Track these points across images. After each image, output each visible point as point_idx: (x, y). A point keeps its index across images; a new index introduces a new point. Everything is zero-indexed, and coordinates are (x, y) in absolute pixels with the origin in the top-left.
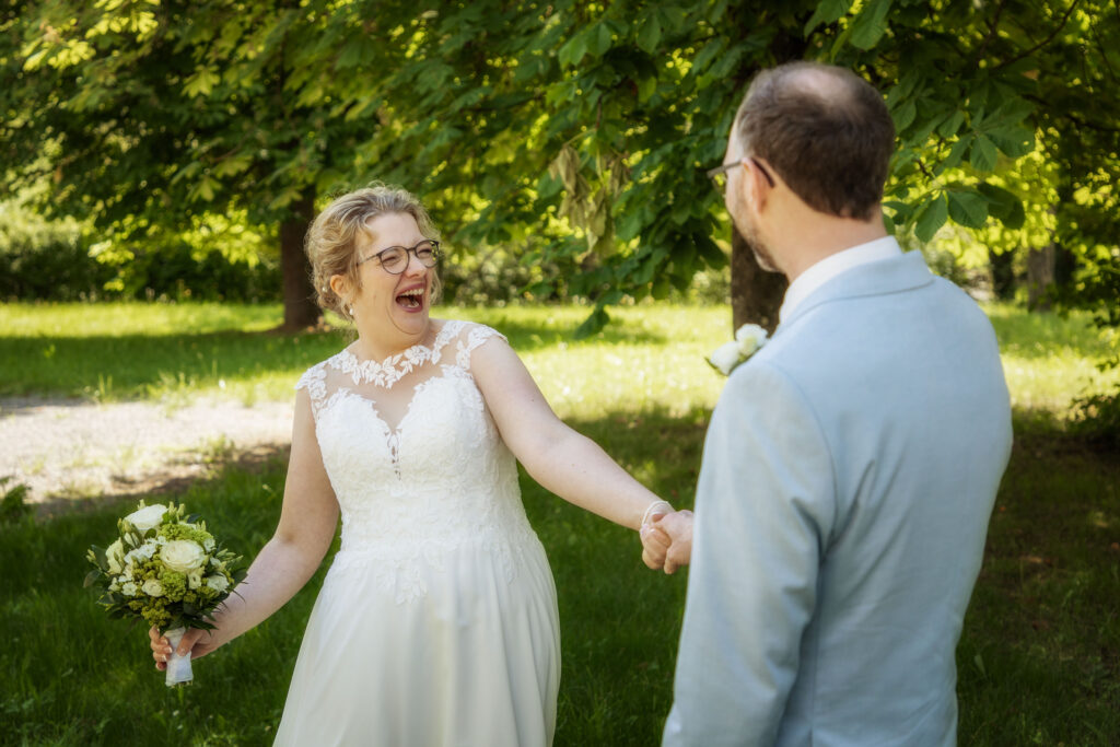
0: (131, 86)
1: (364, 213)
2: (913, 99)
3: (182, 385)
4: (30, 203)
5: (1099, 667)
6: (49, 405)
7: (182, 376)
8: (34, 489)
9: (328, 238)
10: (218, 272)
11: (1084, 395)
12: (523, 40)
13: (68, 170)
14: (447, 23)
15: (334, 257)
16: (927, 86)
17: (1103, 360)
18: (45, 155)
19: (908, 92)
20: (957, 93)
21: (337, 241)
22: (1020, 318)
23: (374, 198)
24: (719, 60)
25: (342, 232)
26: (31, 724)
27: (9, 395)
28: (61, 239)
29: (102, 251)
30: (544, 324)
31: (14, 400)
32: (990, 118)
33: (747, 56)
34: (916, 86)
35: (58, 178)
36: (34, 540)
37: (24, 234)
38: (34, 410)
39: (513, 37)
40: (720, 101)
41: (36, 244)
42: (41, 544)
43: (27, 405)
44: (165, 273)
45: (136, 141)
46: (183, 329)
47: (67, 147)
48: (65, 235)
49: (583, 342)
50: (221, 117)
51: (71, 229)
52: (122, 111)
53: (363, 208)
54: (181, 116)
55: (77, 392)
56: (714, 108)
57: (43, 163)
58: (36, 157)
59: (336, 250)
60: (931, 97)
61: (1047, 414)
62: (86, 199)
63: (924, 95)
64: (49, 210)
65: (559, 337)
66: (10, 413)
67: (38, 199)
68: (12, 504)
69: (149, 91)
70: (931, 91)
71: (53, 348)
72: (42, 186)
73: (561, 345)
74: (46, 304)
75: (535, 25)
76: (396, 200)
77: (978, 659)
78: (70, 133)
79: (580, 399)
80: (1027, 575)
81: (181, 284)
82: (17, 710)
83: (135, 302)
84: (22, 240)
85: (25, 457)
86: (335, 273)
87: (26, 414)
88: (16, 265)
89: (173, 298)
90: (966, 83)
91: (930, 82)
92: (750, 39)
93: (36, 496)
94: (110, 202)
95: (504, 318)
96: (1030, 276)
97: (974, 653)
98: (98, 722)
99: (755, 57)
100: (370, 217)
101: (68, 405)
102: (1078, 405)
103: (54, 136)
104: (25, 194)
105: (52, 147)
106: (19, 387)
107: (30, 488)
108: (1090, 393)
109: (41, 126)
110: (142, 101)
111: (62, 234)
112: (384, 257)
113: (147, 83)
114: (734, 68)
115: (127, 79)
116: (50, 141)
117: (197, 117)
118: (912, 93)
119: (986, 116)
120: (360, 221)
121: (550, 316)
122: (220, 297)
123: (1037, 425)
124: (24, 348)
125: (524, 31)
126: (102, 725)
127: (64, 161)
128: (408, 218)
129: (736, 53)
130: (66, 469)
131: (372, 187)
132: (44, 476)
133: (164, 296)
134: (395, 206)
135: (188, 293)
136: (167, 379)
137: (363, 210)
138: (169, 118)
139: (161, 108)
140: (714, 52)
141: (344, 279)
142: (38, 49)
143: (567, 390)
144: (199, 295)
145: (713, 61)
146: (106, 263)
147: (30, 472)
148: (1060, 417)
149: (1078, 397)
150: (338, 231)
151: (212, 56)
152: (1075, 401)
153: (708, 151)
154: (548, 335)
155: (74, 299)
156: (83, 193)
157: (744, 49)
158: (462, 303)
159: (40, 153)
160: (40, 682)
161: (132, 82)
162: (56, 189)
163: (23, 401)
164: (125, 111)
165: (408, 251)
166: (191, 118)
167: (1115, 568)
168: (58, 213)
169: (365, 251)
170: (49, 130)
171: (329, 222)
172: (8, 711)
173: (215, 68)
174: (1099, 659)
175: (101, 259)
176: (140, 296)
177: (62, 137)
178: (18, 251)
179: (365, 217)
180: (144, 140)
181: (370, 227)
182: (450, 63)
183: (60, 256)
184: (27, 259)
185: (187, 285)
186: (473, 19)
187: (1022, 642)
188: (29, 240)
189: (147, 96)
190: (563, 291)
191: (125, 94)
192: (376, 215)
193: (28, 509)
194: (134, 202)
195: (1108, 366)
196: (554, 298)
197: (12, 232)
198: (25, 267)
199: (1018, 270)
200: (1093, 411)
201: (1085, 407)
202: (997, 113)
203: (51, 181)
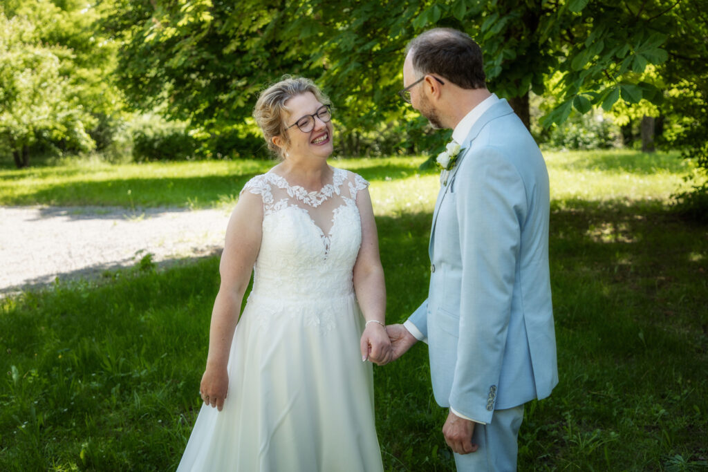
0: (205, 55)
1: (282, 98)
2: (602, 39)
3: (233, 201)
4: (159, 113)
5: (703, 337)
6: (169, 212)
7: (232, 196)
8: (156, 255)
9: (265, 117)
10: (252, 145)
11: (677, 193)
12: (393, 20)
13: (177, 98)
14: (355, 12)
15: (271, 127)
16: (610, 32)
17: (687, 174)
18: (165, 89)
19: (600, 35)
20: (626, 35)
21: (271, 118)
22: (639, 155)
23: (286, 87)
24: (496, 25)
25: (273, 111)
26: (146, 383)
27: (150, 207)
28: (177, 131)
29: (196, 133)
30: (408, 165)
31: (152, 209)
32: (643, 46)
33: (510, 23)
34: (604, 32)
35: (172, 101)
36: (155, 282)
37: (159, 129)
38: (161, 214)
39: (388, 19)
40: (496, 47)
41: (166, 134)
42: (158, 284)
43: (159, 212)
44: (227, 146)
45: (209, 81)
46: (235, 173)
47: (177, 85)
48: (180, 129)
49: (427, 174)
50: (248, 68)
51: (181, 125)
52: (203, 68)
53: (282, 95)
54: (229, 69)
55: (182, 205)
56: (494, 51)
57: (165, 94)
58: (161, 91)
59: (271, 123)
60: (612, 37)
61: (659, 203)
62: (186, 110)
63: (609, 36)
64: (168, 116)
65: (415, 171)
66: (149, 216)
67: (163, 111)
68: (145, 263)
69: (214, 57)
70: (612, 34)
71: (172, 184)
72: (165, 105)
73: (417, 176)
74: (171, 162)
75: (399, 12)
76: (300, 85)
77: (641, 335)
78: (177, 79)
79: (427, 201)
80: (659, 286)
81: (234, 151)
82: (138, 375)
83: (213, 160)
84: (159, 132)
85: (155, 238)
86: (274, 135)
87: (157, 217)
88: (156, 145)
89: (231, 158)
90: (631, 29)
91: (611, 30)
92: (512, 13)
93: (157, 259)
94: (197, 112)
95: (389, 163)
96: (642, 135)
97: (639, 331)
98: (179, 383)
99: (515, 24)
100: (286, 100)
101: (178, 211)
102: (674, 198)
103: (169, 81)
104: (156, 109)
105: (168, 86)
106: (154, 203)
107: (154, 255)
108: (681, 192)
109: (163, 76)
110: (210, 62)
111: (178, 129)
112: (299, 124)
113: (213, 53)
114: (503, 29)
115: (203, 51)
116: (167, 83)
117: (237, 69)
118: (602, 36)
119: (641, 45)
120: (281, 103)
121: (411, 161)
122: (253, 156)
123: (654, 208)
124: (158, 184)
125: (393, 15)
126: (181, 384)
127: (175, 92)
128: (309, 95)
129: (504, 20)
130: (174, 244)
131: (284, 79)
132: (164, 247)
133: (226, 157)
134: (300, 90)
135: (237, 155)
136: (225, 197)
137: (281, 96)
138: (224, 71)
139: (220, 65)
140: (493, 21)
141: (279, 138)
142: (151, 32)
143: (421, 198)
144: (243, 156)
145: (493, 25)
146: (197, 138)
147: (157, 245)
148: (666, 203)
149: (673, 193)
150: (270, 112)
151: (238, 34)
152: (671, 196)
153: (492, 72)
154: (410, 171)
155: (184, 159)
156: (185, 108)
157: (509, 18)
158: (369, 157)
159: (162, 89)
160: (151, 361)
161: (205, 53)
162: (171, 106)
163: (157, 210)
164: (203, 67)
165: (313, 116)
166: (234, 70)
167: (704, 282)
168: (173, 118)
169: (288, 122)
170: (167, 78)
171: (264, 107)
172: (134, 376)
173: (239, 39)
174: (702, 332)
175: (195, 136)
176: (215, 158)
177: (173, 81)
178: (157, 137)
179: (283, 101)
180: (213, 81)
181: (287, 107)
182: (356, 33)
183: (178, 139)
184: (162, 141)
185: (238, 151)
186: (368, 10)
187: (661, 323)
188: (162, 132)
189: (212, 60)
190: (416, 149)
191: (202, 59)
192: (290, 98)
193: (153, 265)
194: (209, 113)
195: (689, 178)
196: (411, 152)
197: (154, 129)
198: (162, 145)
199: (634, 132)
200: (681, 201)
201: (677, 198)
202: (647, 42)
203: (169, 102)
